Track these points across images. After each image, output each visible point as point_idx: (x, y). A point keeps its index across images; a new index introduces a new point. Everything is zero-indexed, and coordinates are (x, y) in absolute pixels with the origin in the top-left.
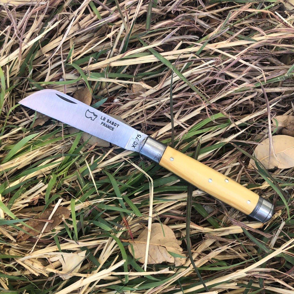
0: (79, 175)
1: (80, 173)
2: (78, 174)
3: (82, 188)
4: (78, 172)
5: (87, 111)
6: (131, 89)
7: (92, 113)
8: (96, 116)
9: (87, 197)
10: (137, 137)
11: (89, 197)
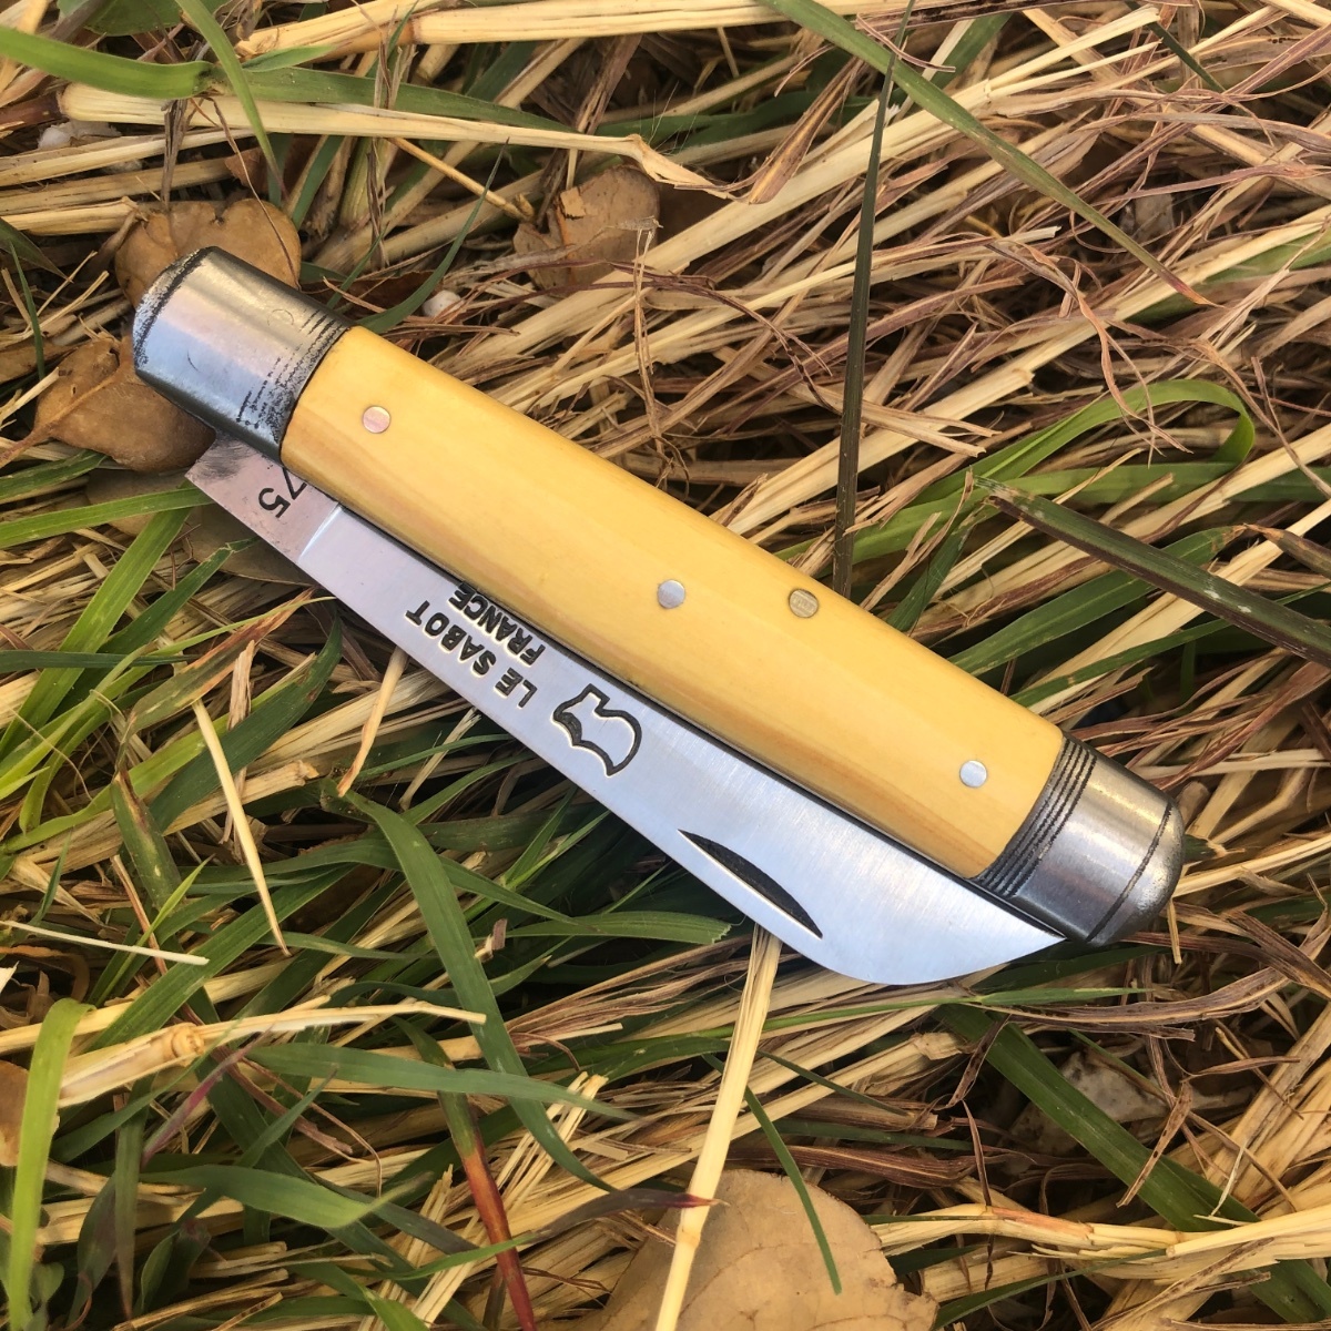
0: (133, 809)
1: (141, 797)
2: (123, 803)
3: (152, 914)
4: (124, 789)
5: (622, 766)
6: (552, 226)
7: (590, 745)
8: (562, 715)
9: (189, 991)
10: (294, 495)
11: (202, 992)
